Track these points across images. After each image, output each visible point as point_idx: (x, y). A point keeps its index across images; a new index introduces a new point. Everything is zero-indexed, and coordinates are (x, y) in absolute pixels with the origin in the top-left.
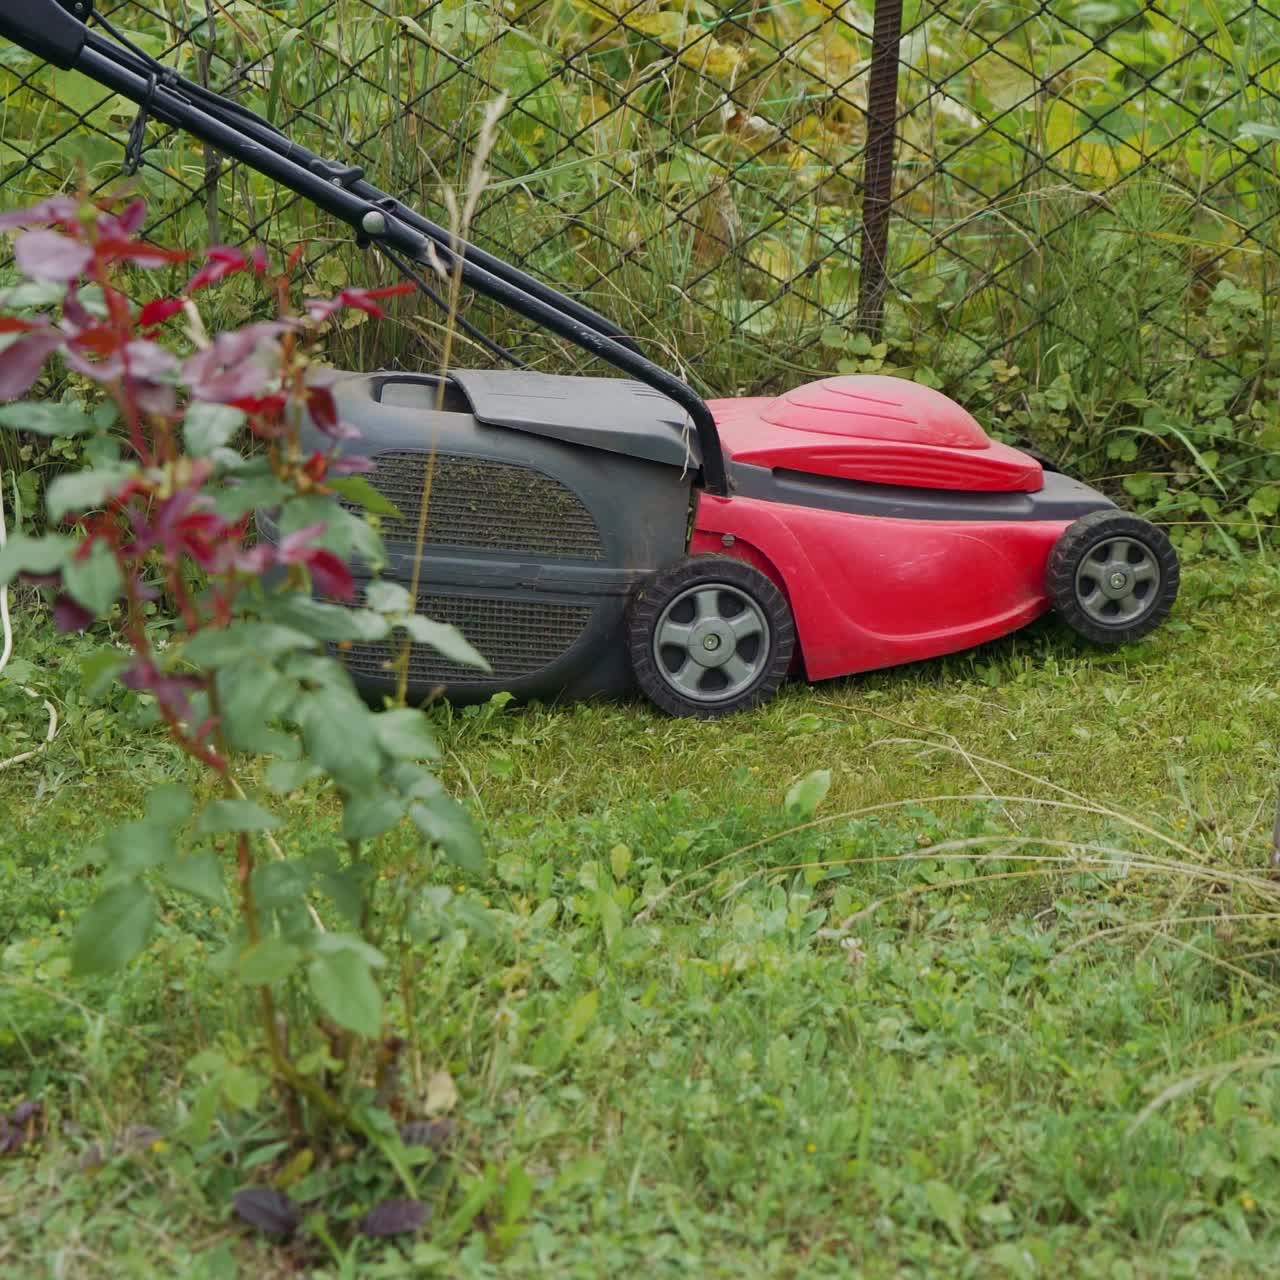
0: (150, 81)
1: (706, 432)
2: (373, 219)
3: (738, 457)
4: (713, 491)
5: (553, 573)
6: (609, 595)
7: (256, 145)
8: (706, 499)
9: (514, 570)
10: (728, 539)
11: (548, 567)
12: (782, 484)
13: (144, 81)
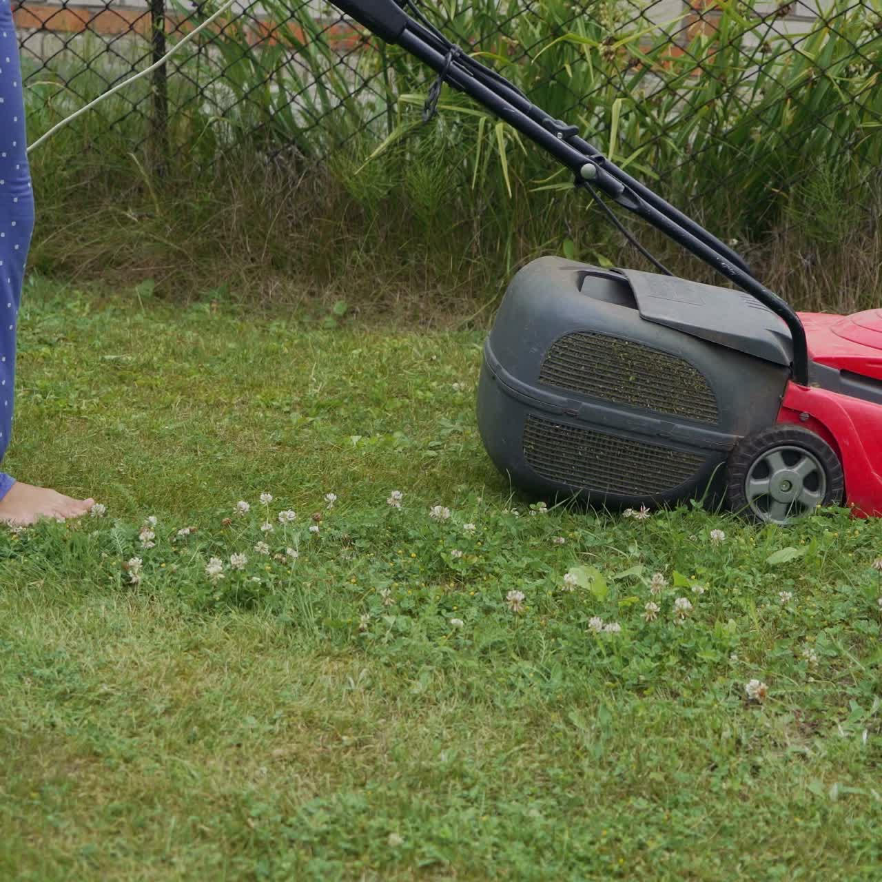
0: (447, 58)
1: (798, 339)
2: (589, 168)
3: (817, 360)
4: (797, 382)
5: (682, 430)
6: (718, 450)
7: (514, 109)
8: (793, 386)
9: (656, 424)
10: (805, 416)
11: (680, 426)
12: (845, 381)
13: (442, 57)
